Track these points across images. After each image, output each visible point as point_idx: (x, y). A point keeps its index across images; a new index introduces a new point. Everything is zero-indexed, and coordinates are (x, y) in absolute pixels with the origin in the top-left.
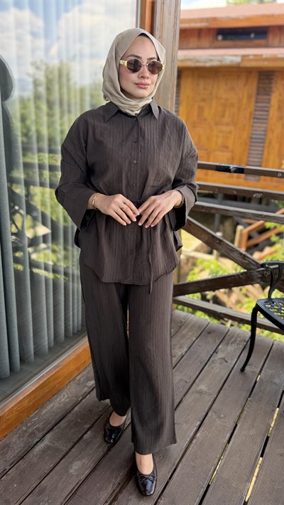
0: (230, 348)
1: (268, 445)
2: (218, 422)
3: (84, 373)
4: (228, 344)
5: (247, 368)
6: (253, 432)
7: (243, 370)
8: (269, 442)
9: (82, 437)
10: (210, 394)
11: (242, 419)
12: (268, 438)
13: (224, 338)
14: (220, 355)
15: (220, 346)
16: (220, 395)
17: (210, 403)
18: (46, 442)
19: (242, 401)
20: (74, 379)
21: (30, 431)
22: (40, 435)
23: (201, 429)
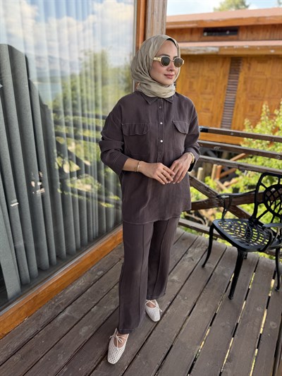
0: (197, 250)
1: (215, 320)
2: (183, 302)
3: (96, 266)
4: (195, 248)
5: (207, 265)
6: (206, 310)
7: (203, 266)
8: (216, 317)
9: (90, 310)
10: (179, 283)
11: (199, 301)
12: (216, 314)
13: (193, 243)
14: (189, 255)
15: (190, 249)
16: (187, 283)
17: (178, 289)
18: (66, 312)
19: (201, 288)
20: (90, 270)
21: (57, 304)
22: (63, 308)
23: (171, 307)
